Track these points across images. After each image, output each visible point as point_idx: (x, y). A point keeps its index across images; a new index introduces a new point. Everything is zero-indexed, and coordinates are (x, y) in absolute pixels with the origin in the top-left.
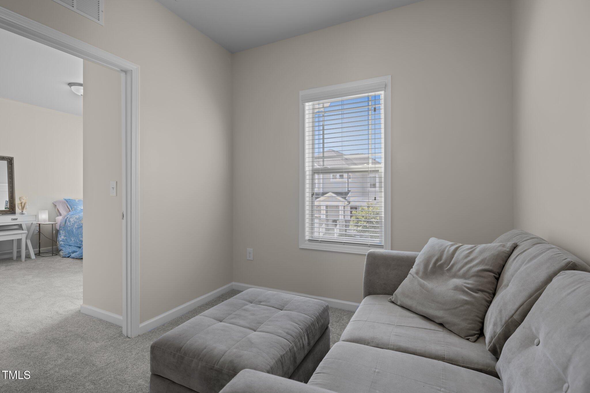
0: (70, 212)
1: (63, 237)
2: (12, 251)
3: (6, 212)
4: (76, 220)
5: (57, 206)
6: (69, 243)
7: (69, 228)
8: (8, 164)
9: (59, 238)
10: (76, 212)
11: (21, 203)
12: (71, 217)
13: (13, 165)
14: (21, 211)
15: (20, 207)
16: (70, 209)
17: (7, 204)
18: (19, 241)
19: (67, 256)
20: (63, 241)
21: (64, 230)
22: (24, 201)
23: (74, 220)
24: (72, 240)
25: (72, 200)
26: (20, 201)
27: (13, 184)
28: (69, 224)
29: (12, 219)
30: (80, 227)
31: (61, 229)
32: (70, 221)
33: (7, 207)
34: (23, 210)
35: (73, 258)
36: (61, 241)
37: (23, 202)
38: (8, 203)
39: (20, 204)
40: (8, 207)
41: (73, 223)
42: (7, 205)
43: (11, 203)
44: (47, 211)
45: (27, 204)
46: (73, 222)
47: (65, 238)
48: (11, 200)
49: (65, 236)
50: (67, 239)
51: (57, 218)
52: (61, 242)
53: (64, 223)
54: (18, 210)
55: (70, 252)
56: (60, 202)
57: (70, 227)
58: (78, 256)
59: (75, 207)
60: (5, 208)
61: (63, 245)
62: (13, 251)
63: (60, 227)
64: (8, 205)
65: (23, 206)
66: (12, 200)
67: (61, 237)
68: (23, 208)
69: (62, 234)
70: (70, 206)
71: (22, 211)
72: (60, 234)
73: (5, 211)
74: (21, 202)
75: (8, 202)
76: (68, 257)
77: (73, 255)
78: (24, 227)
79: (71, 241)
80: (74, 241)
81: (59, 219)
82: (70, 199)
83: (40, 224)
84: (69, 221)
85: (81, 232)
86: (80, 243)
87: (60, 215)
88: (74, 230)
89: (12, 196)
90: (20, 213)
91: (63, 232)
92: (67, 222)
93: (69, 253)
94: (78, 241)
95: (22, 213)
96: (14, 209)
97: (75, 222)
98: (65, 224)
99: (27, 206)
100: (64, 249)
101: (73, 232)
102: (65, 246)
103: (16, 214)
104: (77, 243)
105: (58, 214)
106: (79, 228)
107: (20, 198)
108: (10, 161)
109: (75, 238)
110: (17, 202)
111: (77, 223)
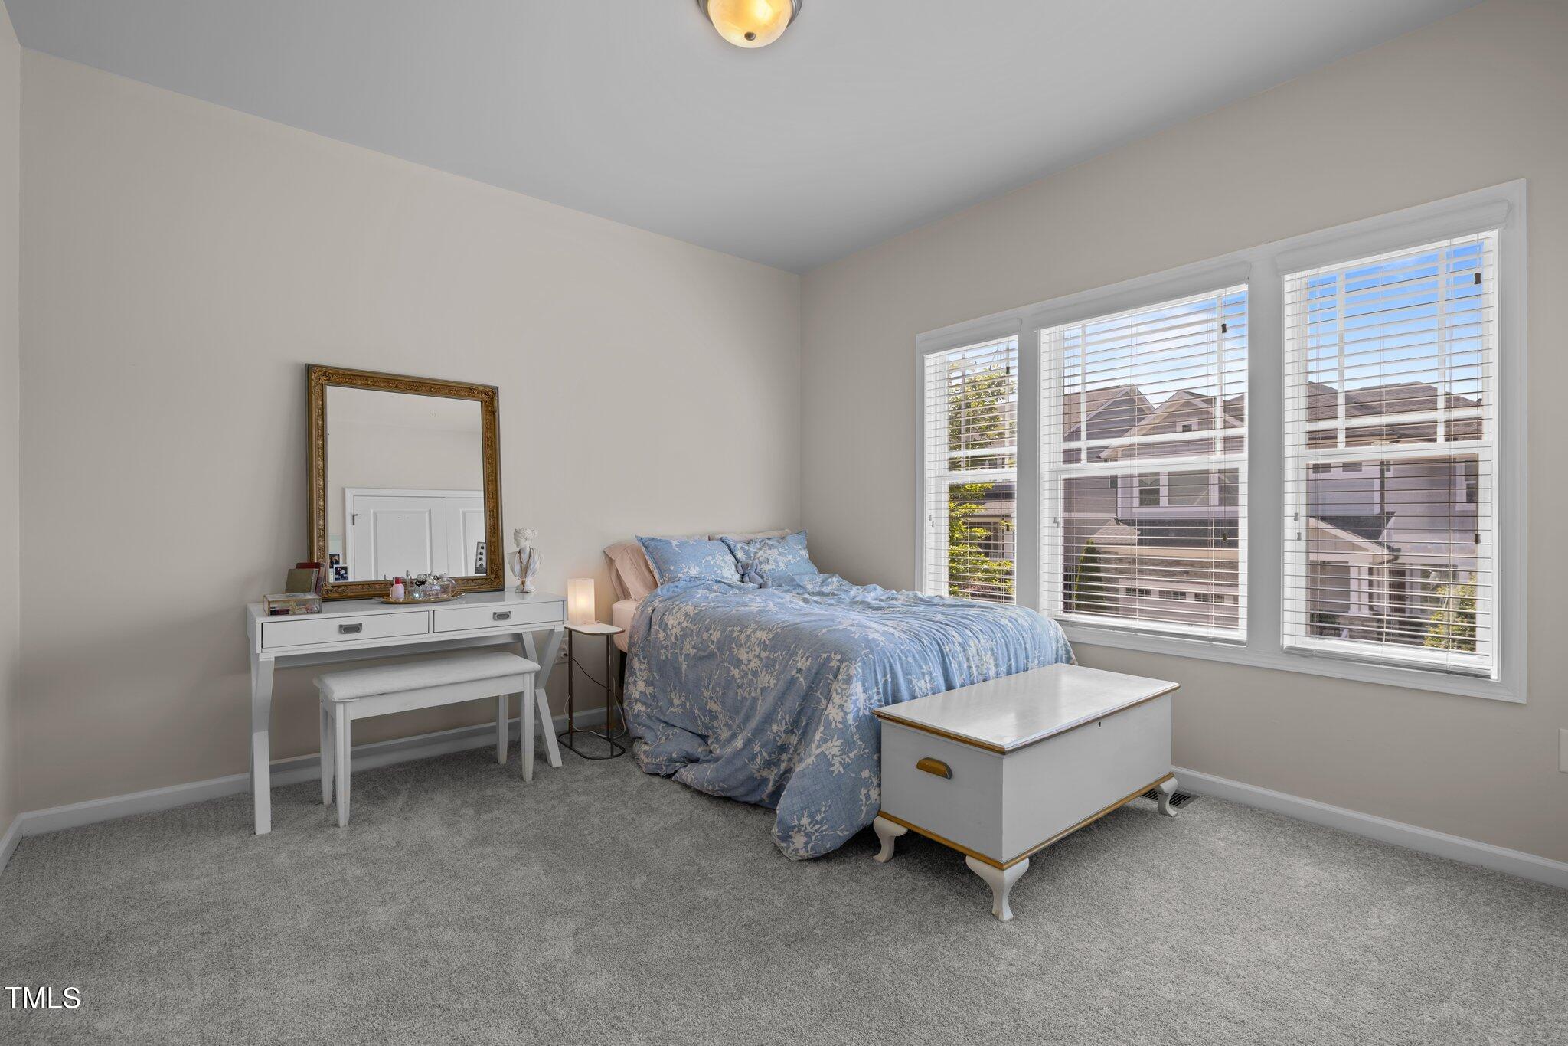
0: (659, 589)
1: (642, 685)
2: (494, 724)
3: (479, 584)
4: (689, 625)
5: (617, 564)
6: (665, 715)
7: (662, 651)
8: (484, 412)
9: (631, 688)
10: (677, 587)
11: (520, 552)
12: (668, 610)
13: (496, 414)
14: (519, 583)
15: (517, 568)
16: (657, 575)
17: (481, 554)
18: (516, 699)
19: (664, 771)
20: (644, 703)
21: (644, 659)
22: (526, 545)
23: (679, 624)
24: (676, 702)
25: (660, 541)
26: (518, 544)
27: (496, 481)
28: (661, 635)
29: (495, 614)
30: (704, 657)
31: (637, 655)
32: (667, 624)
33: (481, 566)
34: (525, 577)
35: (686, 786)
36: (637, 700)
37: (525, 548)
38: (484, 551)
39: (517, 556)
40: (484, 566)
41: (676, 637)
42: (481, 560)
43: (491, 550)
44: (593, 580)
45: (536, 557)
46: (677, 630)
47: (651, 688)
48: (493, 540)
49: (649, 683)
50: (655, 696)
51: (617, 606)
52: (639, 707)
53: (642, 631)
54: (511, 579)
55: (674, 755)
56: (623, 547)
57: (665, 648)
58: (710, 788)
59: (672, 568)
60: (477, 571)
61: (644, 719)
62: (498, 724)
63: (631, 644)
64: (484, 557)
65: (525, 562)
66: (495, 542)
67: (637, 687)
68: (524, 571)
69: (638, 675)
70: (656, 563)
71: (523, 583)
72: (633, 674)
73: (474, 579)
74: (518, 549)
75: (482, 548)
76: (669, 776)
77: (688, 774)
78: (528, 641)
79: (672, 704)
80: (683, 706)
81: (627, 610)
82: (653, 539)
83: (571, 631)
84: (661, 623)
85: (709, 679)
86: (707, 720)
87: (625, 594)
88: (684, 667)
89: (496, 527)
90: (517, 588)
91: (643, 667)
92: (656, 627)
93: (671, 760)
94: (697, 712)
95: (523, 591)
96: (500, 573)
97: (686, 634)
98: (649, 635)
99: (536, 564)
100: (649, 736)
101: (677, 671)
102: (650, 723)
103: (507, 593)
104: (695, 718)
105: (619, 591)
106: (701, 658)
107: (517, 533)
108: (489, 399)
109: (687, 698)
110: (509, 547)
111: (692, 636)
